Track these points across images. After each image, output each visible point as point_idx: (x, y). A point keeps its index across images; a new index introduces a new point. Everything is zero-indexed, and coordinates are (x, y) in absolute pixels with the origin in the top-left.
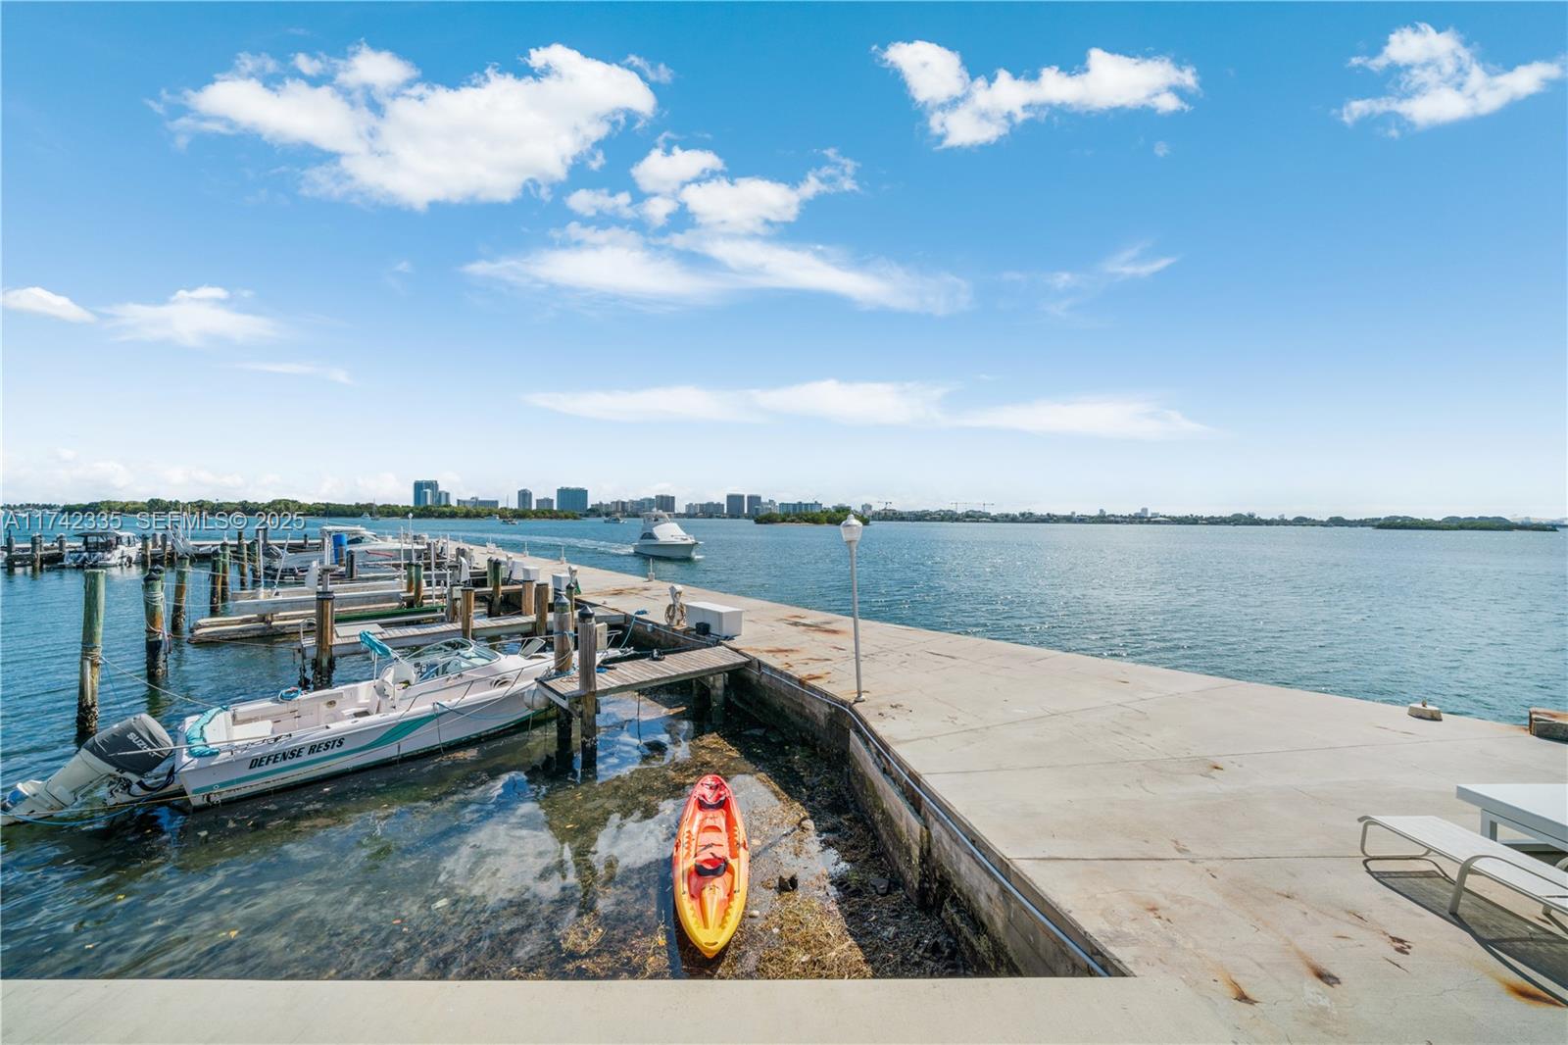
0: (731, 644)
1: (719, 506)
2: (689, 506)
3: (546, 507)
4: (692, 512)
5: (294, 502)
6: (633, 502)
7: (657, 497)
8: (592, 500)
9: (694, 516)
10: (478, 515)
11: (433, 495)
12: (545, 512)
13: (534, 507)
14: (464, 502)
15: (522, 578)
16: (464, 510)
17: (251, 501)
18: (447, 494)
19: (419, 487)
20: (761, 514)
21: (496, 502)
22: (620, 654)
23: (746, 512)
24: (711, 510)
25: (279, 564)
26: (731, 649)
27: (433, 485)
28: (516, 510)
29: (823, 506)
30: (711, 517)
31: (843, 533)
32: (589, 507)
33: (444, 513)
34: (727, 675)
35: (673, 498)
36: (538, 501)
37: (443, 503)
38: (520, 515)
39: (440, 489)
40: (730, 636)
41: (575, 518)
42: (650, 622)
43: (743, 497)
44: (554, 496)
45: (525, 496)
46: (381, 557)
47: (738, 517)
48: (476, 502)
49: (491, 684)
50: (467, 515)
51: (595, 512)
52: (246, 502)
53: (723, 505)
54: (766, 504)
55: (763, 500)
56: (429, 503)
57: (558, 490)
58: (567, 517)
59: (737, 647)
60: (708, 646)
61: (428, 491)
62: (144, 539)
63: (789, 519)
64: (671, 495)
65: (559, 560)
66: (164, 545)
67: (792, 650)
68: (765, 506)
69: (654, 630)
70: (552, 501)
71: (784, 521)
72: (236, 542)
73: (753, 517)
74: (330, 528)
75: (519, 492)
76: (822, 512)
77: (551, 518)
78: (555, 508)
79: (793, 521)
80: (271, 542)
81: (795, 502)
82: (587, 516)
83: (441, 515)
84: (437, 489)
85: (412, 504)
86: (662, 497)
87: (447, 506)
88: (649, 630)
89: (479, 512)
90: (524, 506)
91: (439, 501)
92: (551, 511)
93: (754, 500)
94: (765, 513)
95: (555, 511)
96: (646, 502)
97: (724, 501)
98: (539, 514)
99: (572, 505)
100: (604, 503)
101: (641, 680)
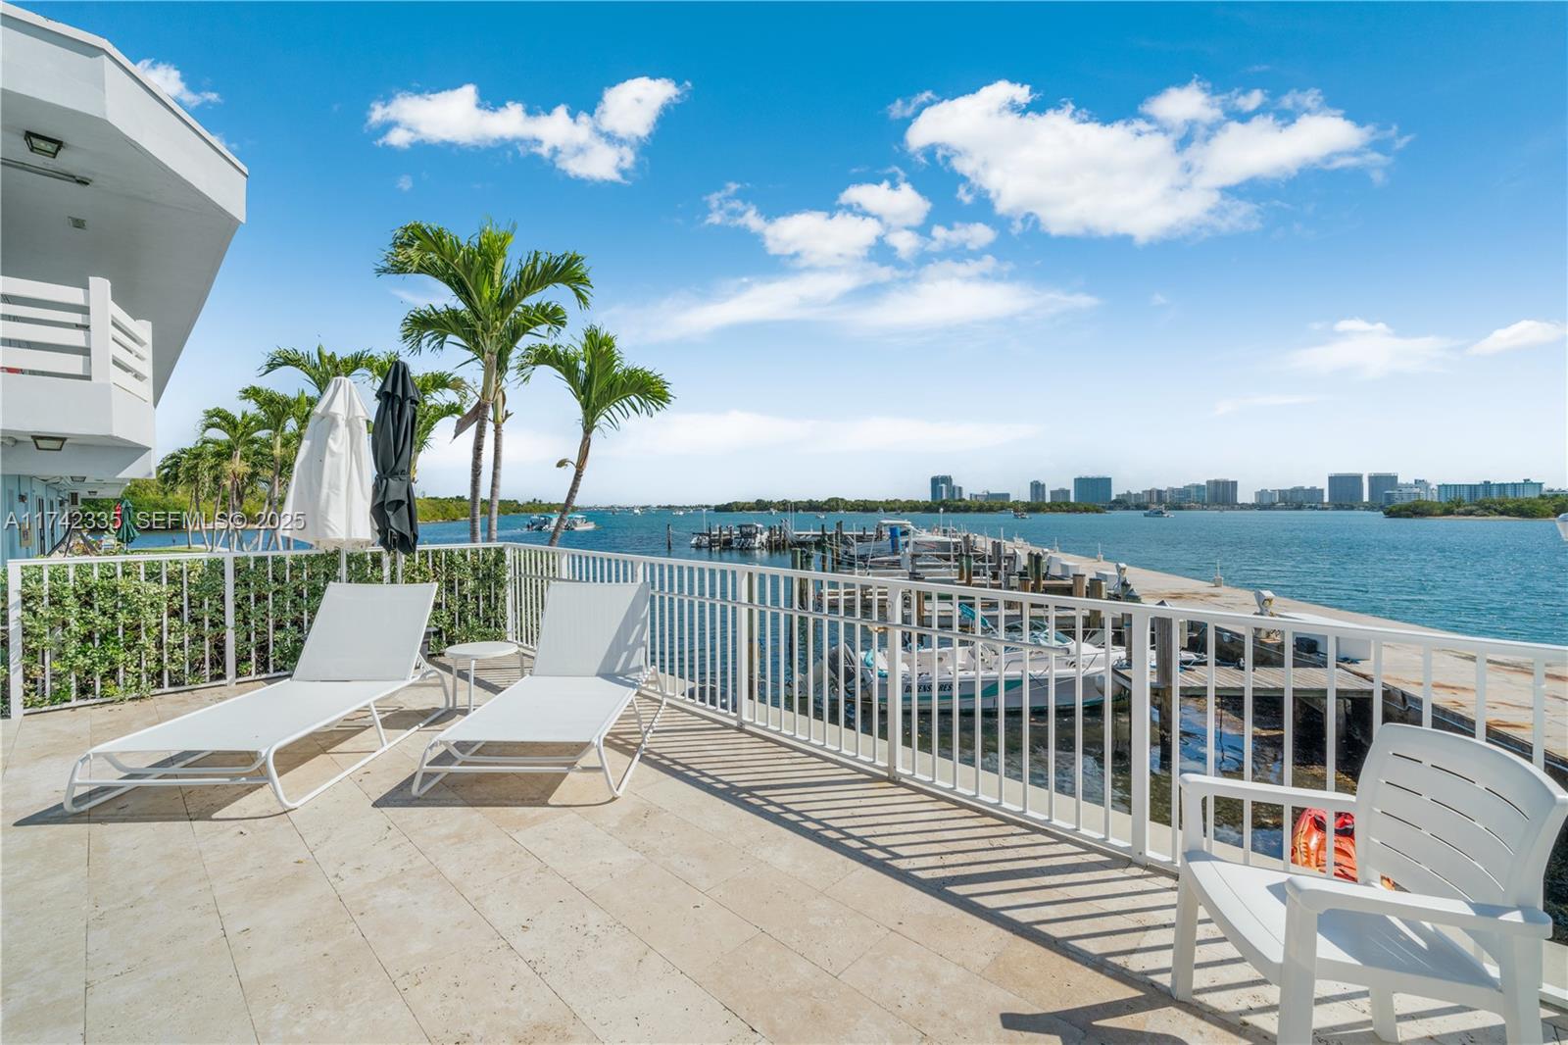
0: (1354, 667)
1: (1315, 493)
2: (1261, 494)
3: (1061, 500)
4: (1266, 501)
5: (842, 499)
6: (1173, 490)
7: (1208, 482)
8: (1116, 491)
9: (1271, 506)
10: (990, 509)
11: (947, 490)
12: (1060, 504)
13: (1048, 500)
14: (976, 496)
15: (1060, 574)
16: (977, 504)
17: (814, 500)
18: (960, 488)
19: (935, 481)
20: (1399, 502)
21: (1008, 495)
22: (1195, 658)
23: (1366, 498)
24: (1300, 497)
25: (854, 551)
26: (1354, 673)
27: (947, 480)
28: (1028, 503)
29: (1545, 487)
30: (1299, 507)
31: (1560, 529)
32: (1114, 498)
33: (959, 507)
34: (1349, 702)
35: (1234, 484)
36: (1052, 492)
37: (957, 497)
38: (1033, 508)
39: (953, 484)
40: (1352, 656)
41: (1097, 511)
42: (1227, 631)
43: (1358, 478)
44: (1070, 487)
45: (1037, 488)
46: (926, 548)
47: (1352, 508)
48: (990, 496)
49: (1067, 664)
50: (981, 509)
51: (1122, 503)
52: (811, 500)
53: (1322, 491)
54: (1407, 486)
55: (1400, 480)
56: (944, 498)
57: (1075, 479)
58: (1087, 510)
59: (1365, 672)
60: (1315, 666)
61: (943, 485)
62: (771, 529)
63: (1461, 510)
64: (1231, 479)
65: (1095, 558)
66: (780, 535)
67: (1464, 689)
68: (1404, 490)
69: (1232, 641)
70: (1069, 491)
71: (1448, 512)
72: (820, 533)
73: (1381, 508)
74: (886, 522)
75: (1032, 484)
76: (1542, 497)
77: (1068, 511)
78: (1072, 500)
79: (1470, 513)
80: (845, 533)
81: (1477, 481)
82: (1111, 508)
83: (957, 510)
84: (951, 484)
85: (930, 500)
86: (1217, 483)
87: (961, 500)
88: (1226, 640)
89: (992, 505)
90: (1037, 499)
91: (953, 495)
92: (1067, 504)
93: (1383, 483)
94: (1406, 501)
95: (1072, 504)
96: (1193, 490)
97: (1323, 485)
98: (1055, 508)
99: (1093, 495)
100: (1134, 492)
101: (1227, 686)
